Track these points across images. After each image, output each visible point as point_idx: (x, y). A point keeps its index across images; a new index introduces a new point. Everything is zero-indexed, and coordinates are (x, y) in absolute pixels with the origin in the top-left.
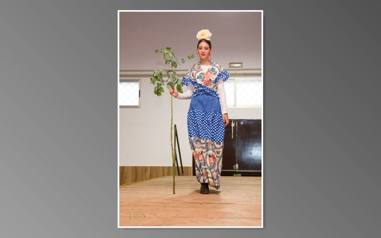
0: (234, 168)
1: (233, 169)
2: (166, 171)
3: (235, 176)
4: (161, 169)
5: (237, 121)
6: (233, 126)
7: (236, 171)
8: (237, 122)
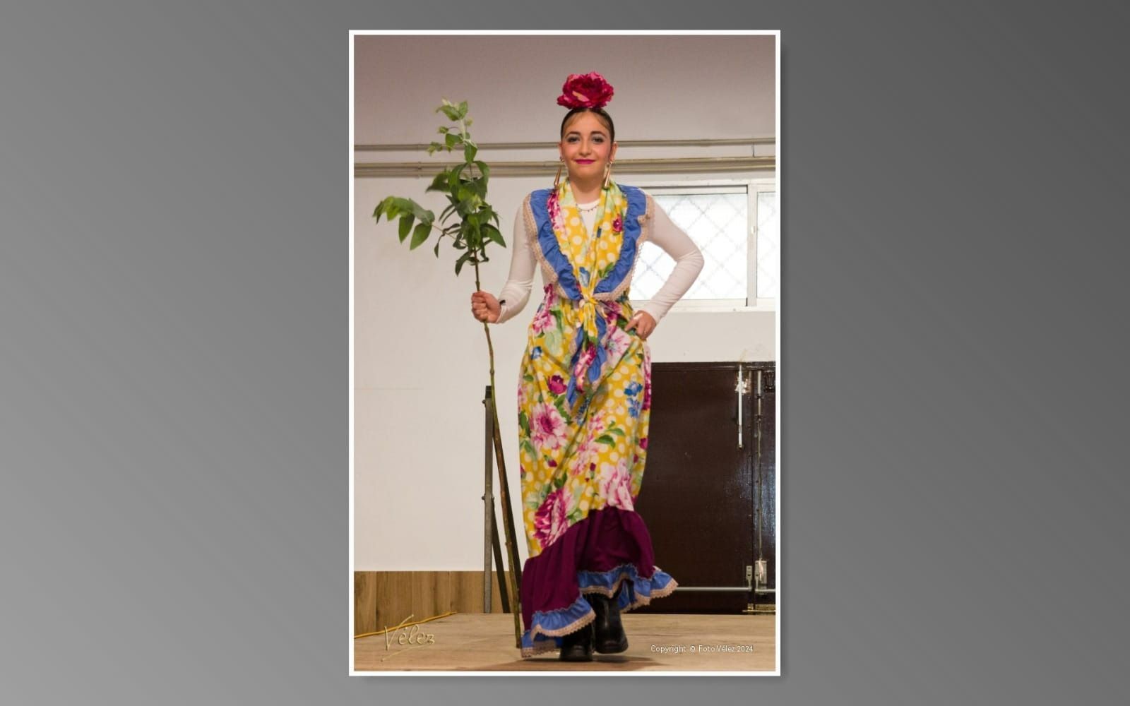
0: (749, 579)
1: (746, 585)
2: (447, 594)
3: (754, 613)
4: (426, 585)
5: (762, 370)
6: (744, 392)
7: (757, 590)
8: (760, 373)
